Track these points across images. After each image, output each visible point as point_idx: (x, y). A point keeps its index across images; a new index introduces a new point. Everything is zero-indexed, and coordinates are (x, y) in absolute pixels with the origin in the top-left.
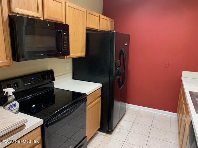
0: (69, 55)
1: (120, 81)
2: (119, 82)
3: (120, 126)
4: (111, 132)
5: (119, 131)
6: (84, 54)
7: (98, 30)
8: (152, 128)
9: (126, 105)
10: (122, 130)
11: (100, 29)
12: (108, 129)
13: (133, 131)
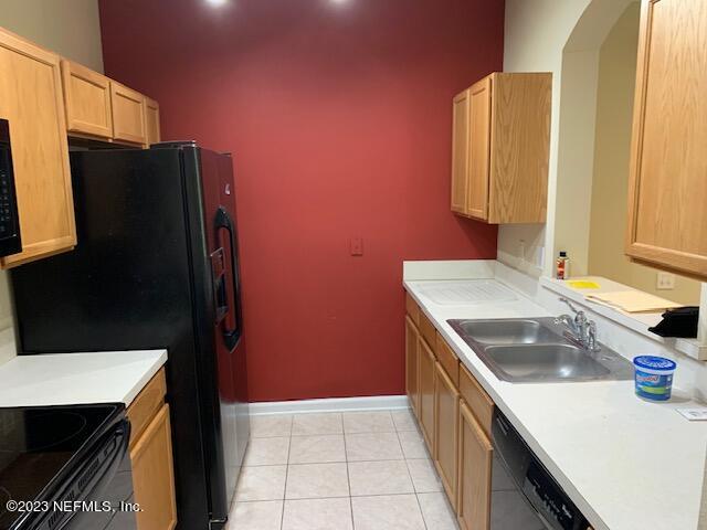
0: (21, 251)
1: (228, 327)
2: (224, 331)
3: (244, 492)
4: (225, 523)
5: (248, 512)
6: (69, 240)
7: (110, 141)
8: (351, 467)
9: (247, 410)
10: (256, 505)
11: (117, 137)
12: (211, 517)
13: (297, 496)
